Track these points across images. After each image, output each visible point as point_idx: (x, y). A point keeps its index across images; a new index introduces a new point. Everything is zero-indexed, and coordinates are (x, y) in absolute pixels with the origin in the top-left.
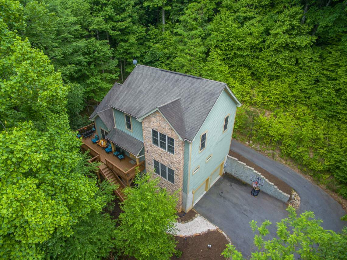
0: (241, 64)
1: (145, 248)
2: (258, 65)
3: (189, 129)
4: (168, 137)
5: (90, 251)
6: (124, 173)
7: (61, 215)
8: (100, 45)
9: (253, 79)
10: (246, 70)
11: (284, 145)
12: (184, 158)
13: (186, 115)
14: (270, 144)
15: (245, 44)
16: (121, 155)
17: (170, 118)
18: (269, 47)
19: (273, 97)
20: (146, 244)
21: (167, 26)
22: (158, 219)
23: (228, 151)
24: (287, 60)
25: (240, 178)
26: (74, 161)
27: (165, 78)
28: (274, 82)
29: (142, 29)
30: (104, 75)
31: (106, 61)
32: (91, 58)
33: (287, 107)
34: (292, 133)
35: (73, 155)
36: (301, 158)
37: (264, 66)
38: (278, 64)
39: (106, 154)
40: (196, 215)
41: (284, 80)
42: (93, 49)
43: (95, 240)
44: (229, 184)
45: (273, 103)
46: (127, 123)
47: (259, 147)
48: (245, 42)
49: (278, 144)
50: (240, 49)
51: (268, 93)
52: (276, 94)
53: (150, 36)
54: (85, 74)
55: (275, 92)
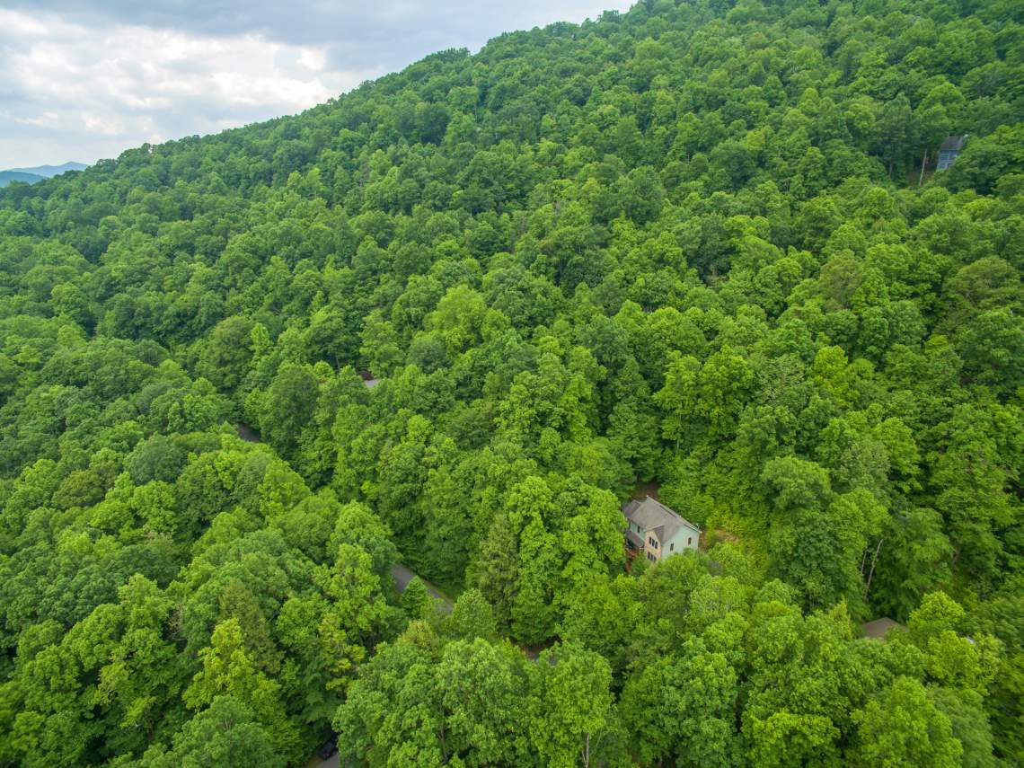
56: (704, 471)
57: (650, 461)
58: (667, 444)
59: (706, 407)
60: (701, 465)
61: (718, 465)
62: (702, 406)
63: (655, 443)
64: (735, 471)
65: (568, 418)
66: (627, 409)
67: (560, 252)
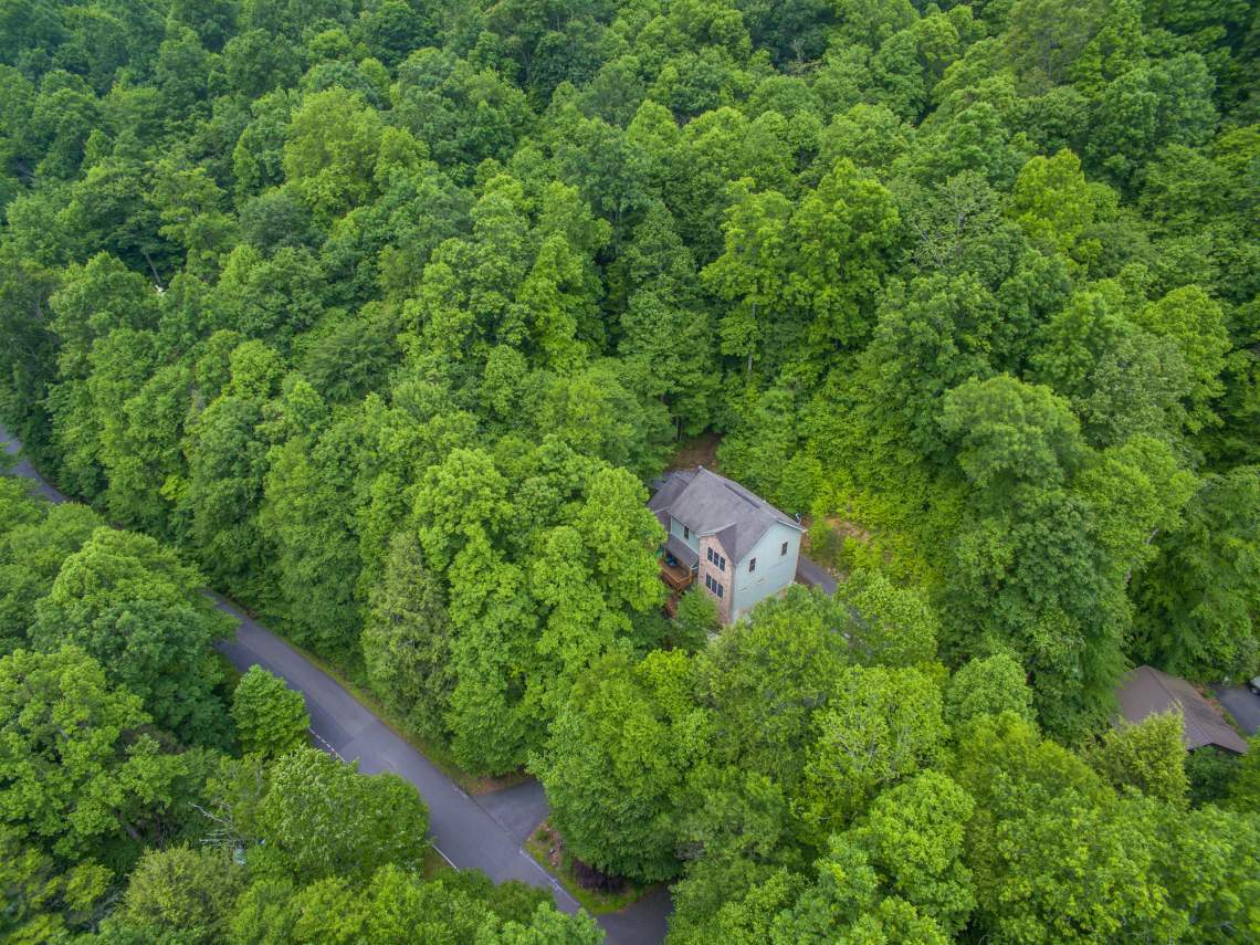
3: (739, 553)
4: (721, 558)
12: (732, 578)
13: (737, 541)
17: (725, 542)
46: (685, 533)
56: (802, 412)
57: (701, 398)
58: (731, 363)
59: (806, 286)
60: (796, 400)
61: (830, 399)
62: (798, 283)
63: (708, 363)
64: (861, 409)
65: (540, 323)
66: (655, 301)
67: (521, 26)
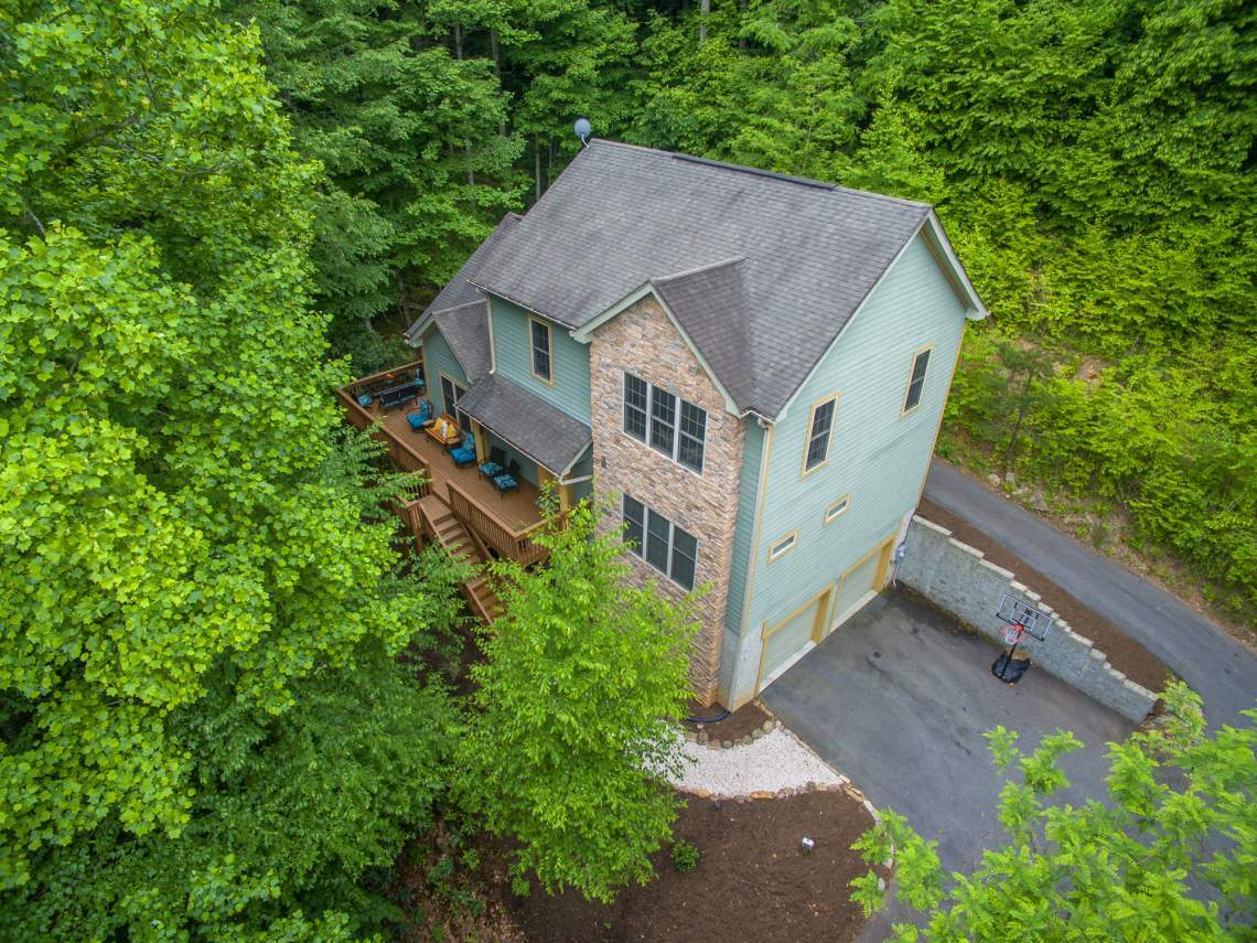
0: (998, 167)
1: (553, 801)
2: (1068, 171)
3: (768, 374)
4: (684, 404)
5: (354, 782)
6: (510, 536)
7: (239, 611)
8: (463, 76)
9: (1043, 233)
10: (1017, 191)
11: (1151, 496)
12: (738, 490)
13: (762, 321)
14: (1087, 488)
15: (1025, 80)
16: (507, 477)
17: (696, 327)
18: (1126, 95)
19: (1121, 304)
20: (560, 789)
21: (718, 17)
22: (612, 692)
23: (916, 500)
24: (1206, 147)
25: (952, 607)
26: (306, 422)
27: (692, 186)
28: (1132, 243)
29: (623, 27)
30: (471, 191)
31: (480, 138)
32: (428, 120)
33: (1177, 345)
34: (1191, 452)
35: (304, 400)
36: (1221, 555)
37: (1095, 175)
38: (1160, 165)
39: (453, 468)
40: (768, 725)
41: (1181, 237)
42: (436, 88)
43: (374, 751)
44: (906, 625)
45: (1120, 329)
46: (537, 354)
47: (1040, 498)
48: (1027, 72)
49: (1126, 491)
50: (1001, 103)
51: (1100, 288)
52: (1137, 291)
53: (649, 58)
54: (402, 179)
55: (1136, 283)
